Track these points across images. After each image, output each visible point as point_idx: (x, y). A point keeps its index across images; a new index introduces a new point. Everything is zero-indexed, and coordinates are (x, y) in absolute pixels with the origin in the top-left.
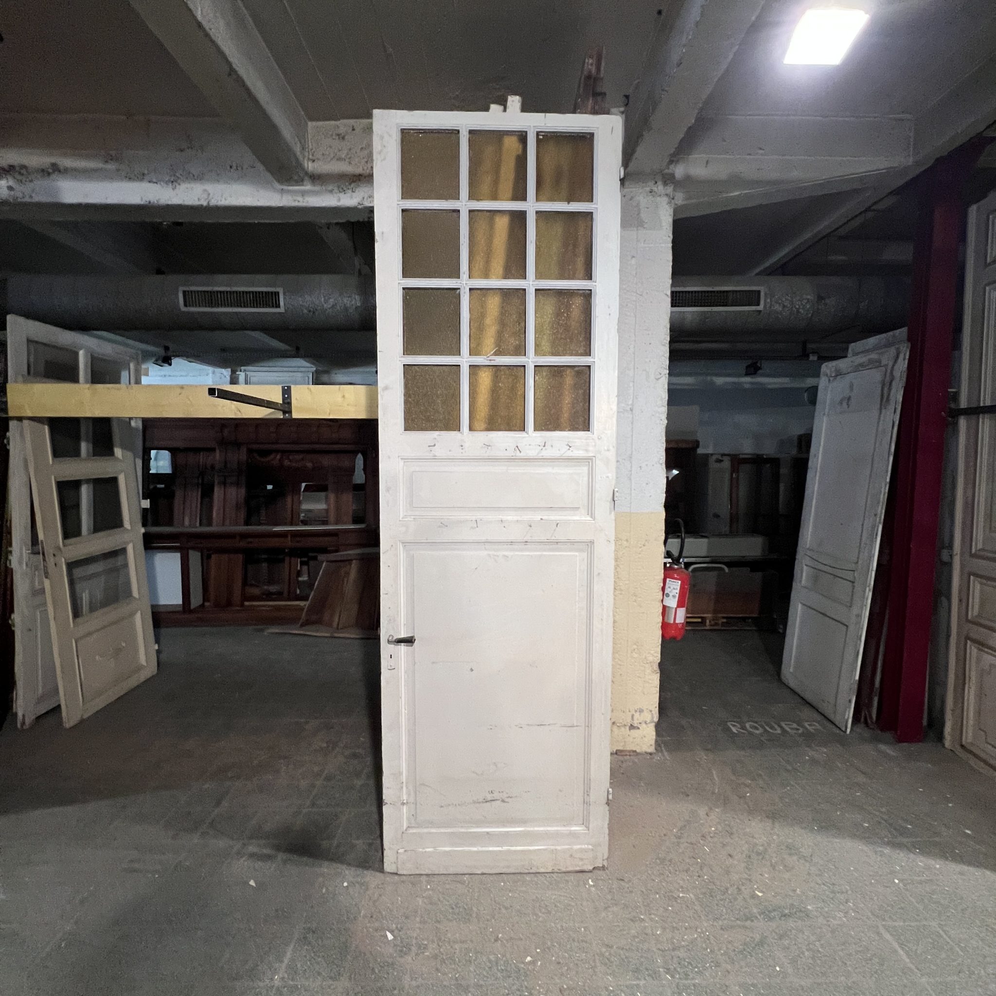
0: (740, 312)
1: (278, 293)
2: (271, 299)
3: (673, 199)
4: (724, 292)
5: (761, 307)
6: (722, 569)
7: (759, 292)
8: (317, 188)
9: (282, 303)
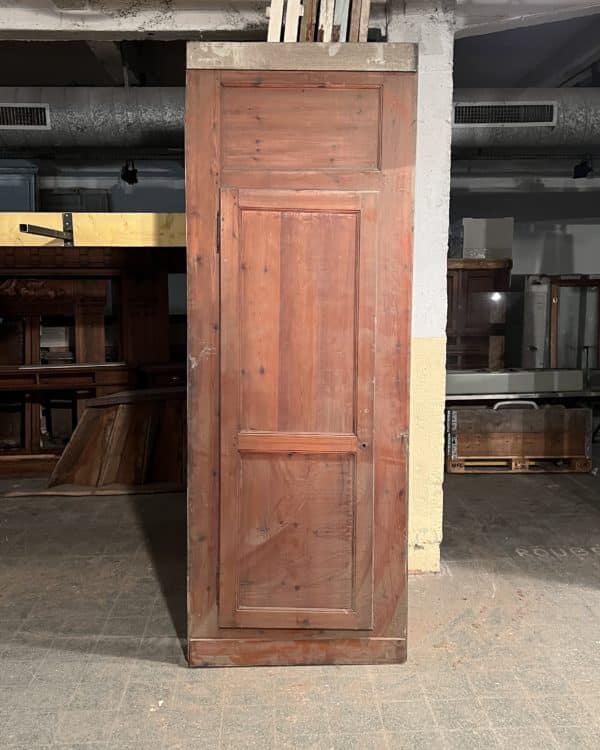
0: (533, 128)
1: (44, 109)
2: (36, 116)
3: (454, 23)
4: (515, 107)
5: (553, 123)
6: (532, 406)
7: (552, 107)
8: (96, 12)
9: (48, 121)
